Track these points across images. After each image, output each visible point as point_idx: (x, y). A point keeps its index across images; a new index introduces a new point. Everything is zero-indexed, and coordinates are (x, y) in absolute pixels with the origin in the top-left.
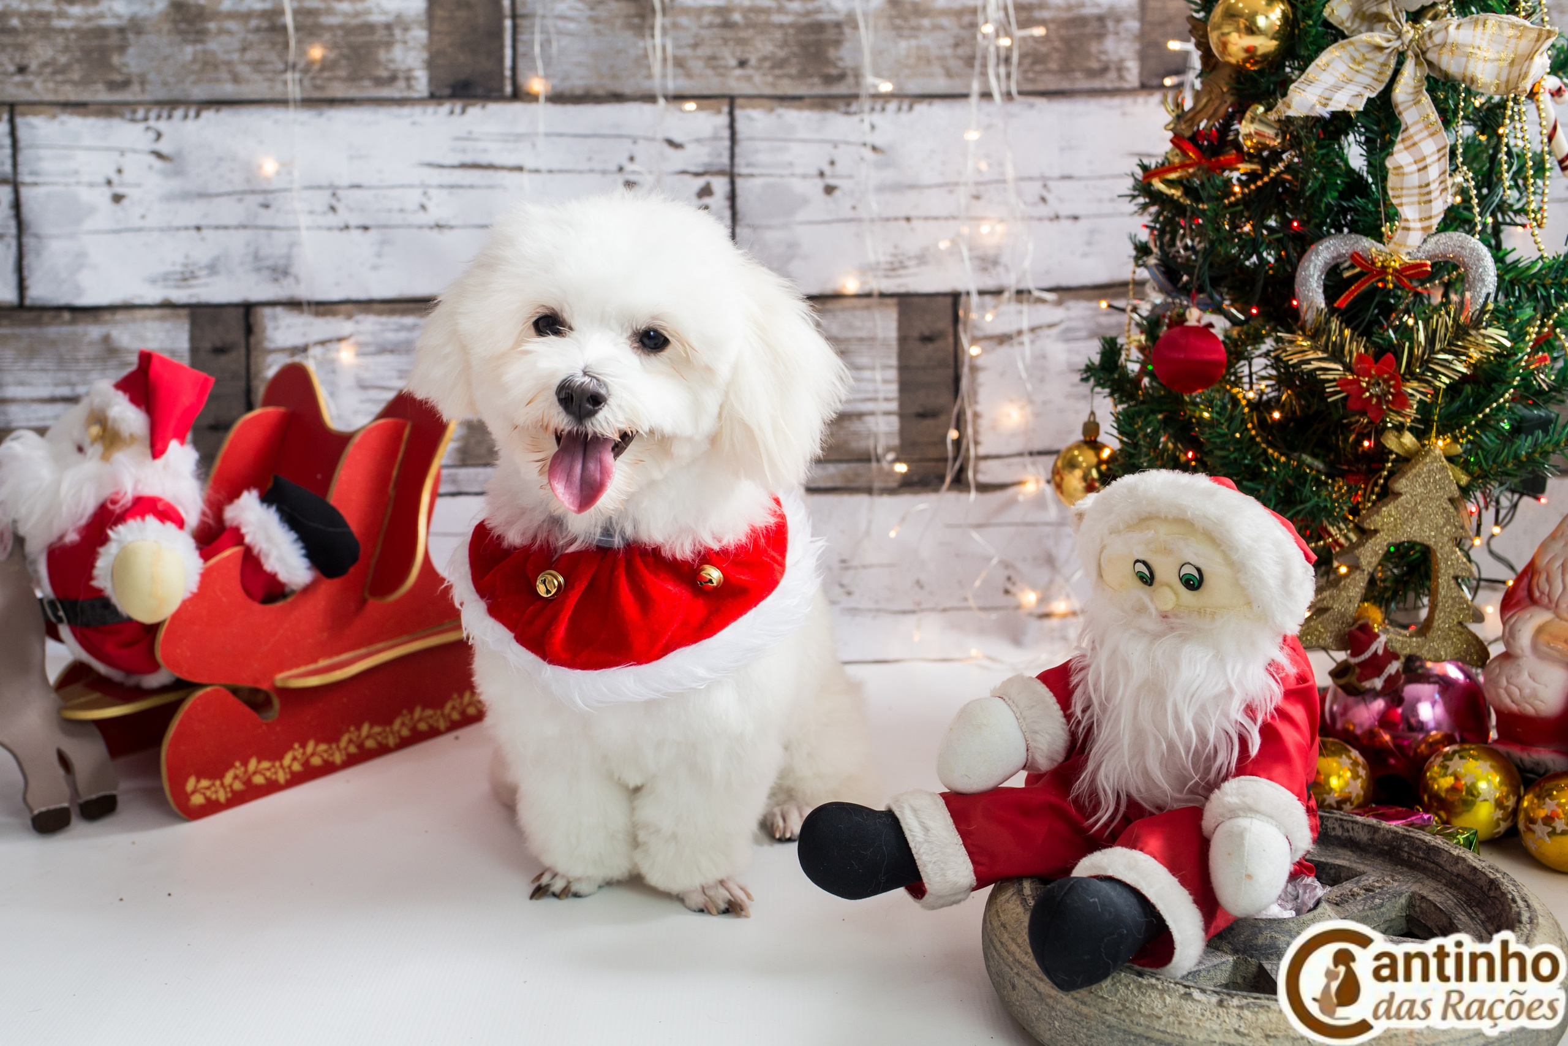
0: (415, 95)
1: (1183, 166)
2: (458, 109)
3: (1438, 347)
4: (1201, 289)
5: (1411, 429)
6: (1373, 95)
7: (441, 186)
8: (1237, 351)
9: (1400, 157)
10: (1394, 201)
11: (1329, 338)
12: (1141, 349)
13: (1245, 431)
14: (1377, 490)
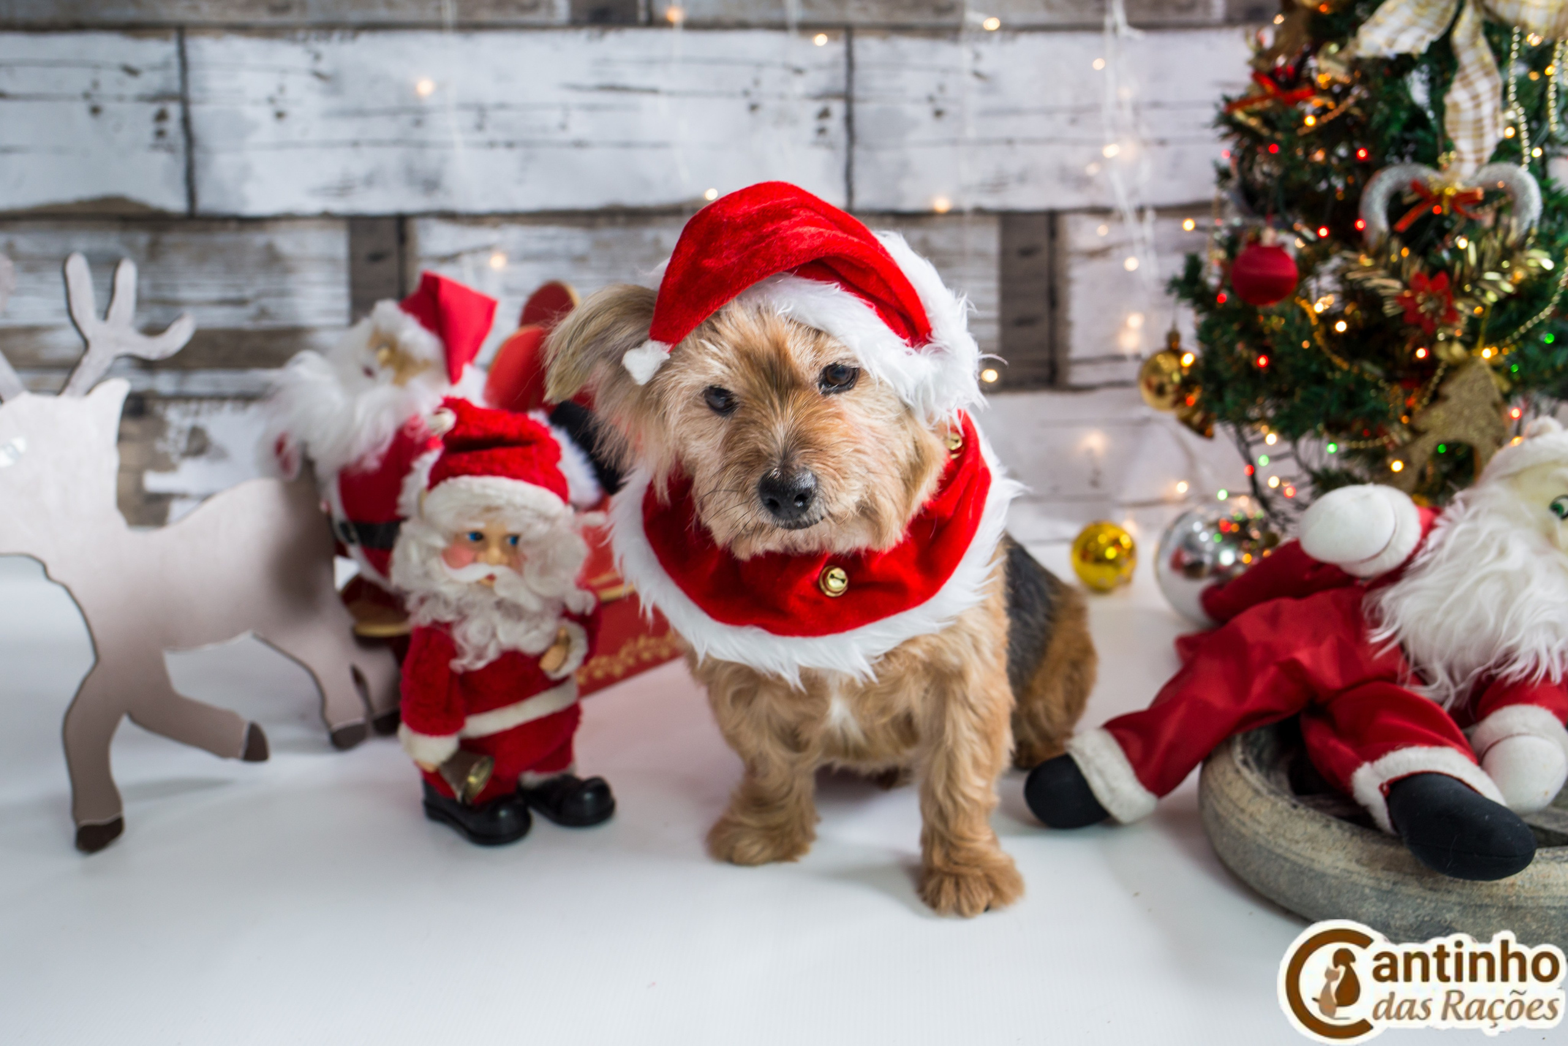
0: (556, 21)
1: (1263, 98)
2: (596, 33)
3: (1486, 265)
4: (1276, 211)
5: (1462, 341)
6: (1435, 38)
7: (581, 107)
8: (1308, 266)
9: (1457, 95)
10: (1451, 135)
11: (1389, 258)
12: (1221, 264)
13: (1312, 341)
14: (1429, 394)
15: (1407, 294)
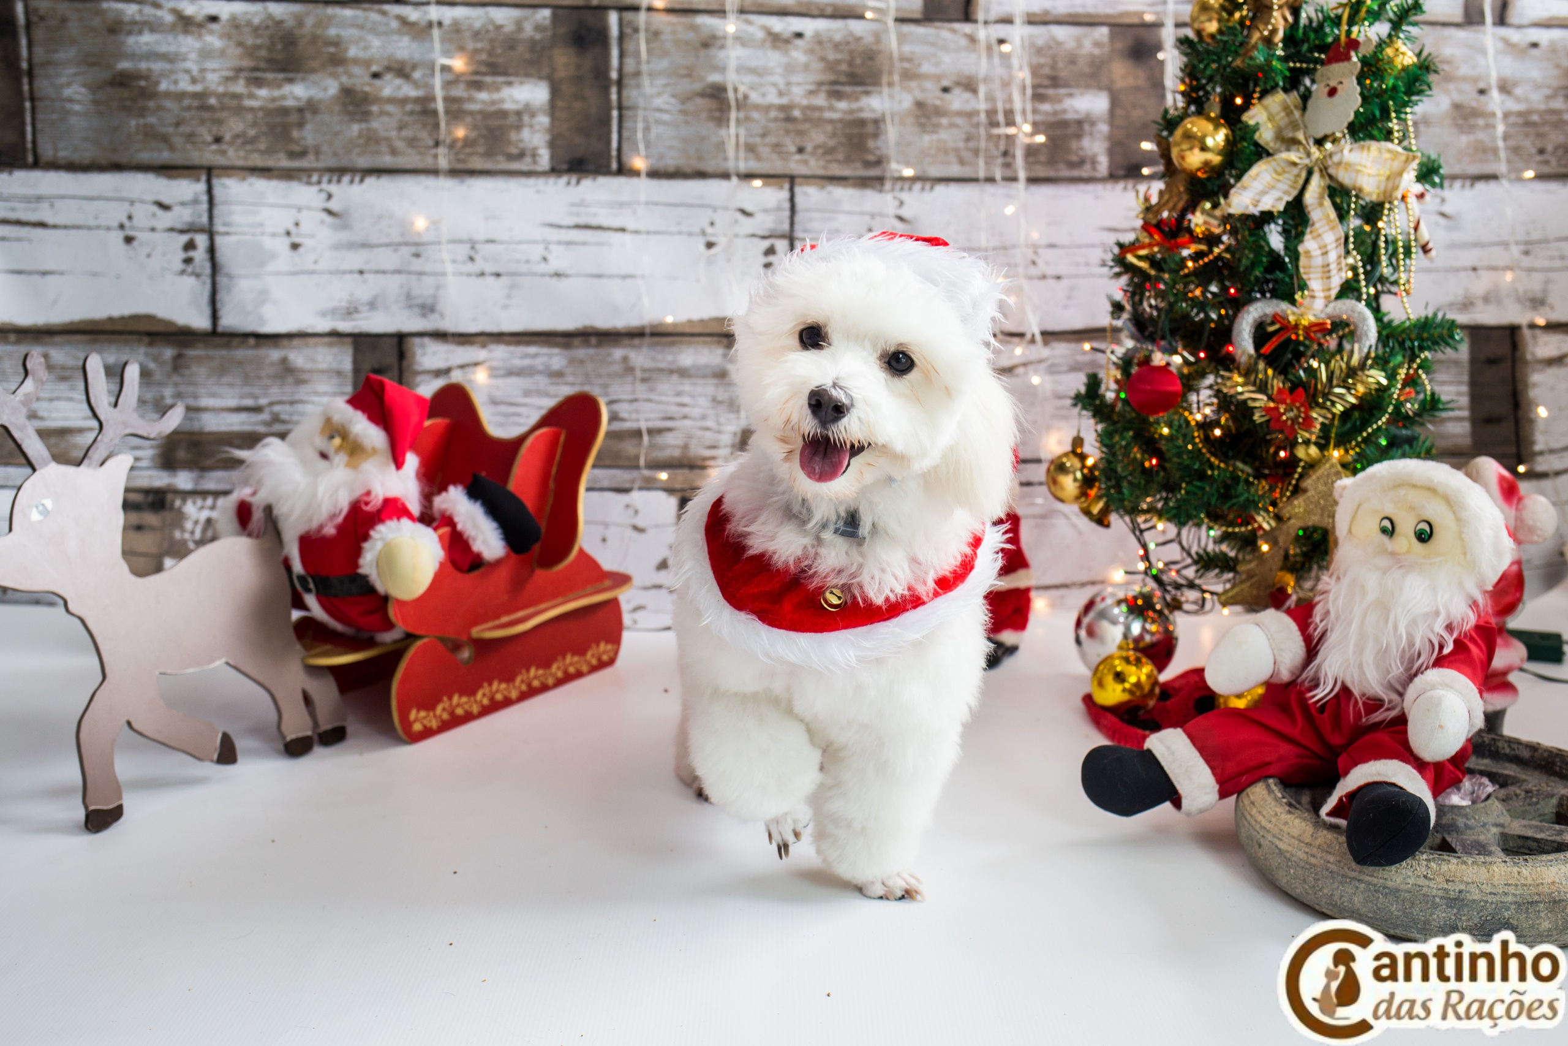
0: (539, 169)
1: (1150, 245)
2: (574, 180)
3: (1335, 382)
4: (1163, 338)
5: (1316, 444)
6: (1290, 199)
7: (559, 243)
8: (1189, 382)
9: (1309, 245)
10: (1305, 277)
11: (1256, 376)
12: (1117, 382)
13: (1194, 444)
14: (1291, 488)
15: (1272, 405)
